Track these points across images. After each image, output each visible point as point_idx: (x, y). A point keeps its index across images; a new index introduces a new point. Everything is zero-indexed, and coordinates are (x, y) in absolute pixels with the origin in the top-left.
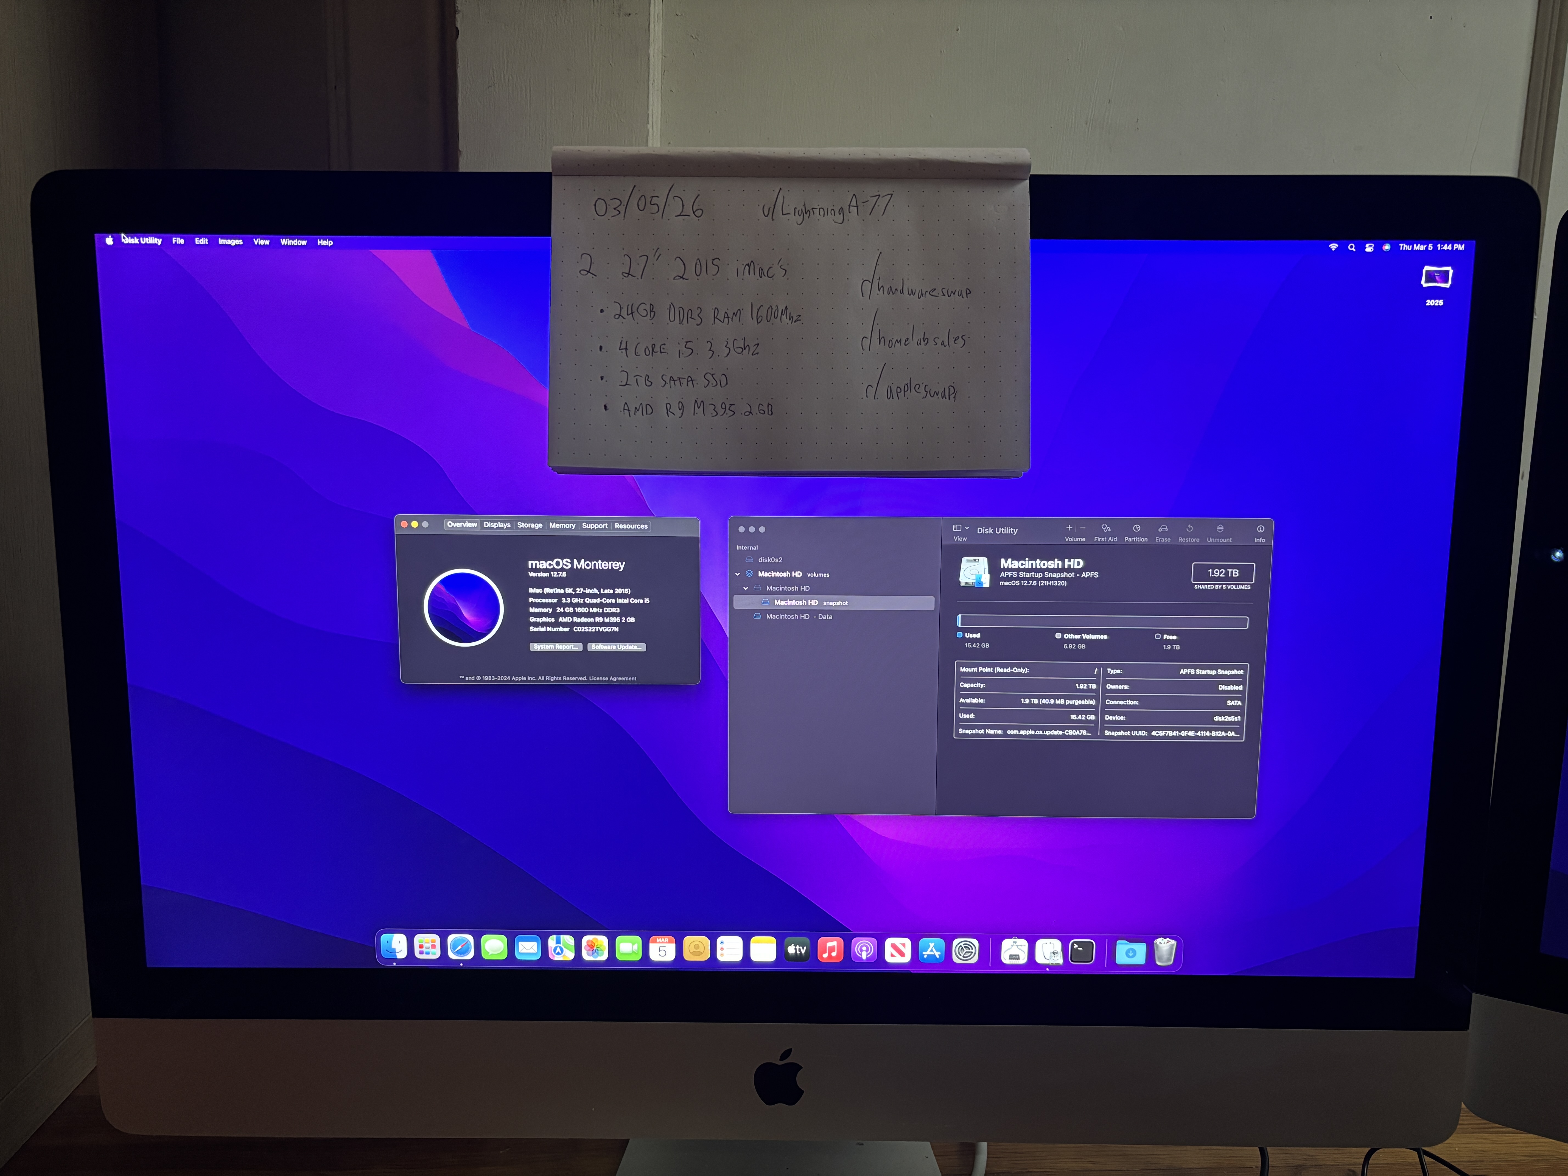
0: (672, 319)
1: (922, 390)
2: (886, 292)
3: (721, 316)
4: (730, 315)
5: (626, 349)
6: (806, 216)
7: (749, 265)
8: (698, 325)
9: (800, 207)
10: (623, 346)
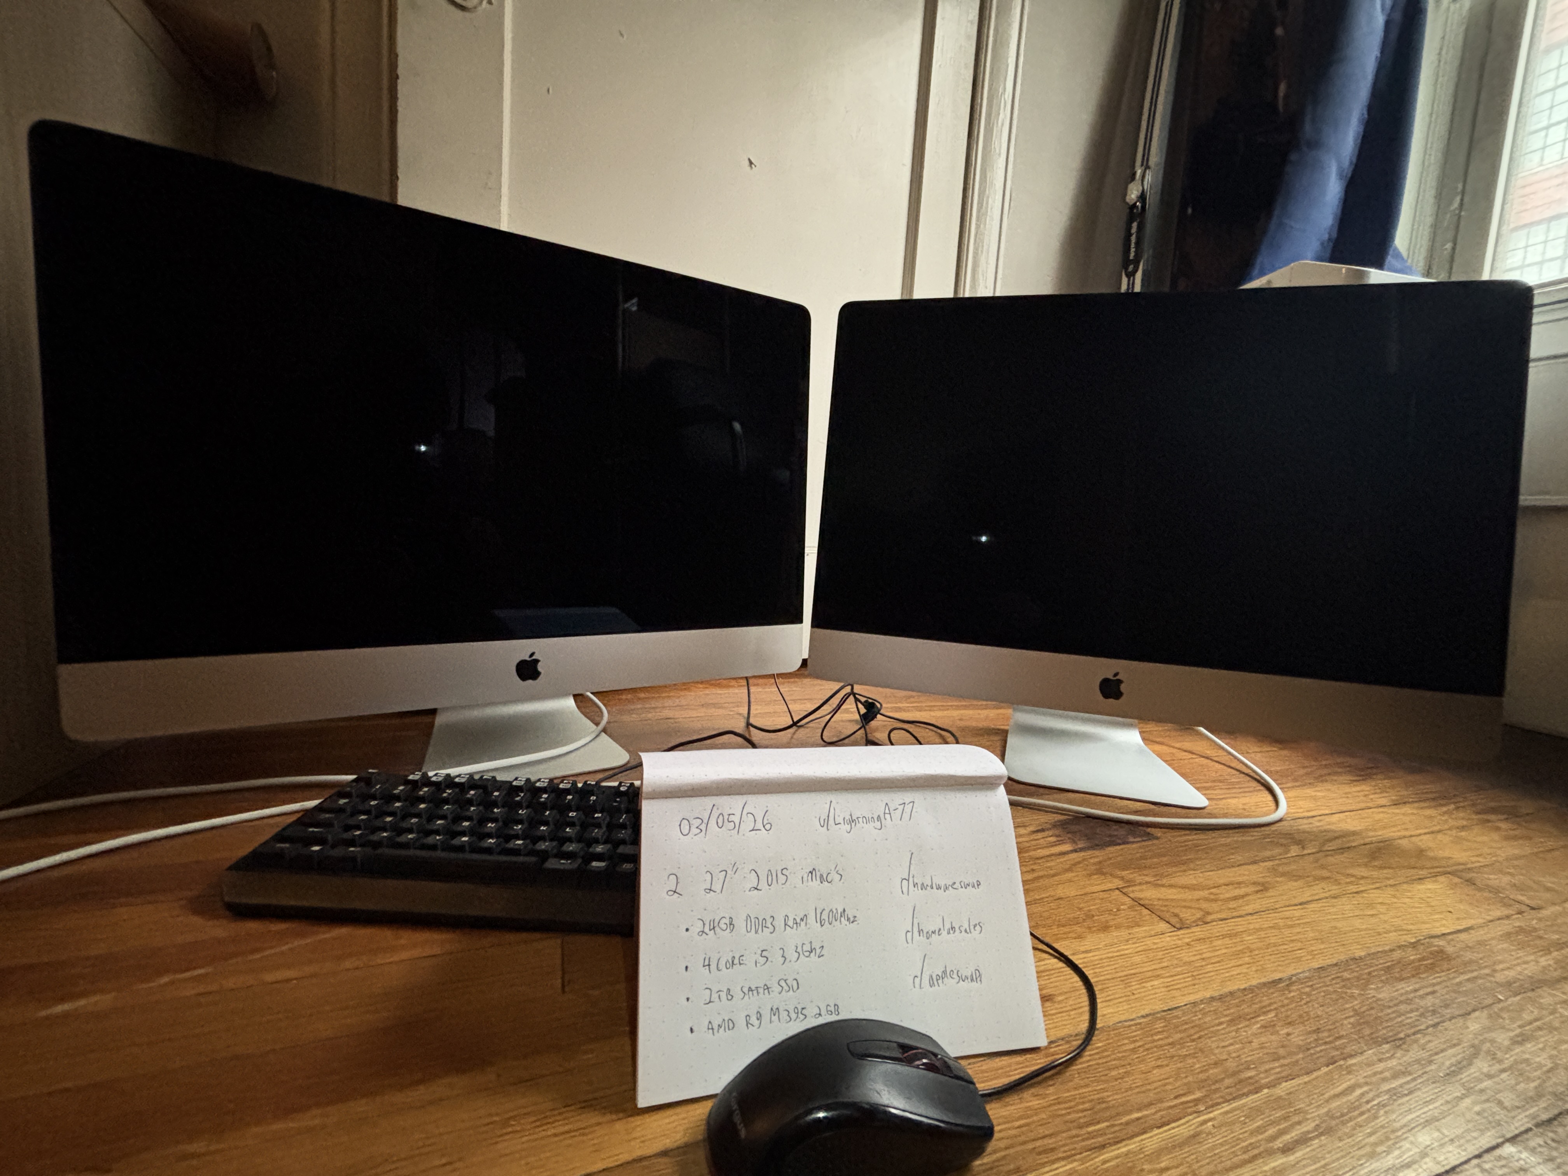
0: (749, 930)
1: (955, 976)
2: (920, 888)
3: (790, 923)
4: (798, 921)
5: (709, 965)
6: (853, 824)
7: (811, 872)
8: (771, 933)
9: (848, 817)
10: (707, 963)
